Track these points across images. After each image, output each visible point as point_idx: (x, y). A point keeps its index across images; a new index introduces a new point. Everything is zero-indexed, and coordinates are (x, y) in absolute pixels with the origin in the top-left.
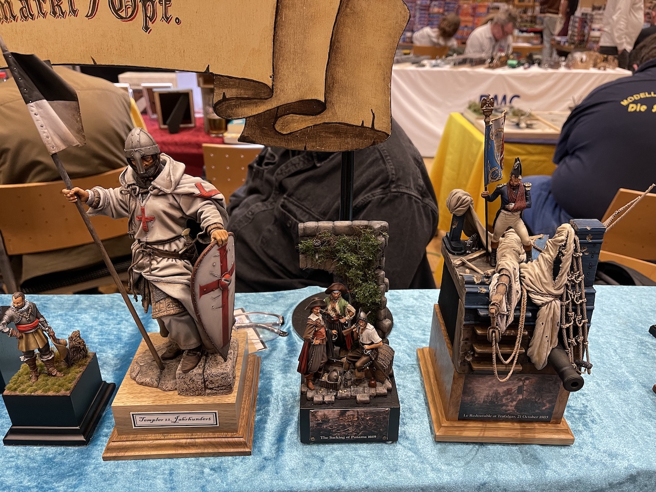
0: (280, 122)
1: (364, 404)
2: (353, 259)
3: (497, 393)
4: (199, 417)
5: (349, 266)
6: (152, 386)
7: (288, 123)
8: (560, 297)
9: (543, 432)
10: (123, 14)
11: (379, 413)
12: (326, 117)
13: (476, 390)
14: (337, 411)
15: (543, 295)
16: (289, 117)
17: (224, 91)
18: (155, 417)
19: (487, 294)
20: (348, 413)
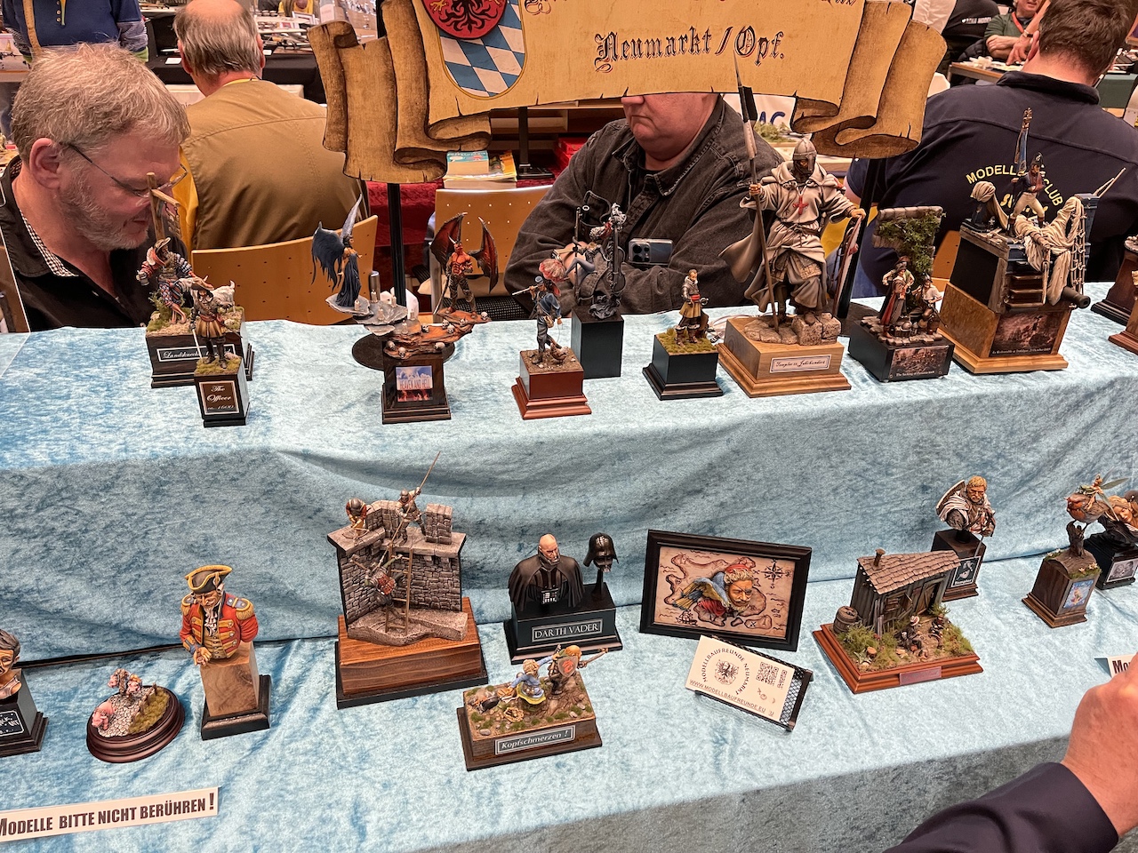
0: (840, 134)
1: (930, 344)
2: (917, 236)
3: (1019, 331)
4: (817, 360)
5: (913, 243)
6: (777, 342)
7: (846, 135)
8: (1070, 248)
9: (1047, 361)
10: (743, 52)
11: (941, 350)
12: (875, 130)
13: (1006, 329)
14: (914, 349)
15: (1060, 247)
16: (847, 131)
17: (804, 110)
18: (787, 362)
19: (1024, 250)
20: (920, 352)
